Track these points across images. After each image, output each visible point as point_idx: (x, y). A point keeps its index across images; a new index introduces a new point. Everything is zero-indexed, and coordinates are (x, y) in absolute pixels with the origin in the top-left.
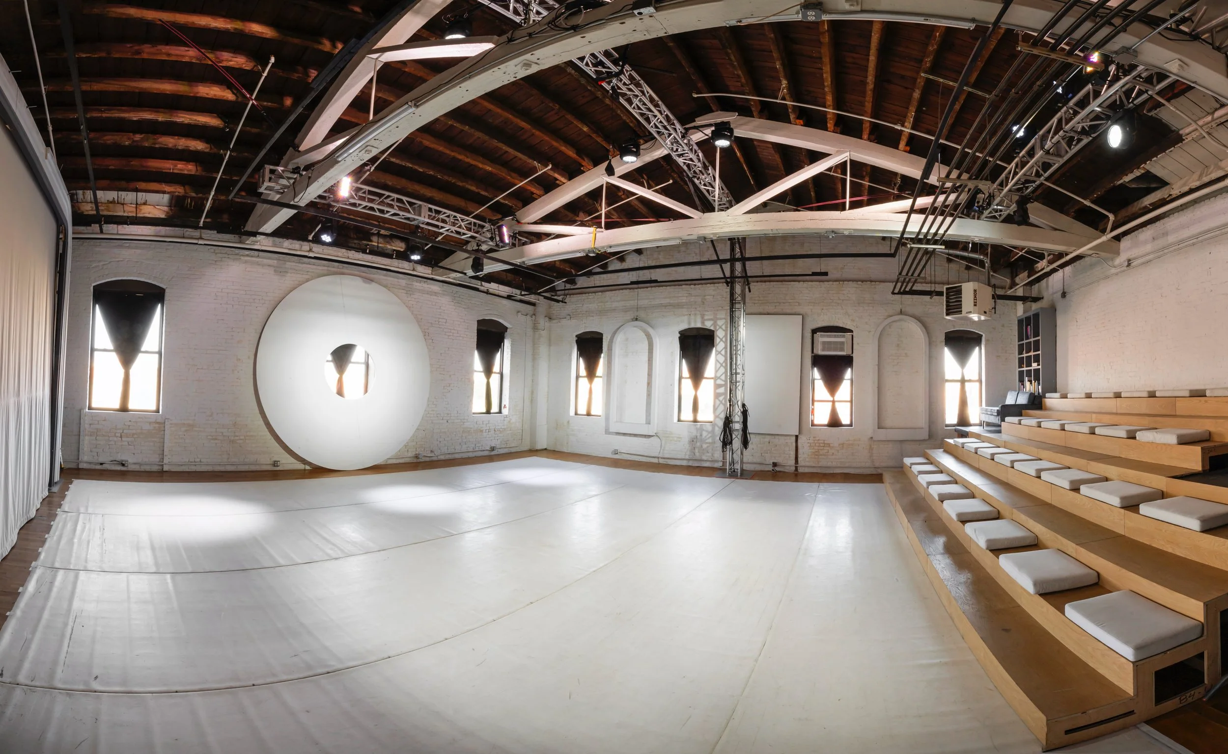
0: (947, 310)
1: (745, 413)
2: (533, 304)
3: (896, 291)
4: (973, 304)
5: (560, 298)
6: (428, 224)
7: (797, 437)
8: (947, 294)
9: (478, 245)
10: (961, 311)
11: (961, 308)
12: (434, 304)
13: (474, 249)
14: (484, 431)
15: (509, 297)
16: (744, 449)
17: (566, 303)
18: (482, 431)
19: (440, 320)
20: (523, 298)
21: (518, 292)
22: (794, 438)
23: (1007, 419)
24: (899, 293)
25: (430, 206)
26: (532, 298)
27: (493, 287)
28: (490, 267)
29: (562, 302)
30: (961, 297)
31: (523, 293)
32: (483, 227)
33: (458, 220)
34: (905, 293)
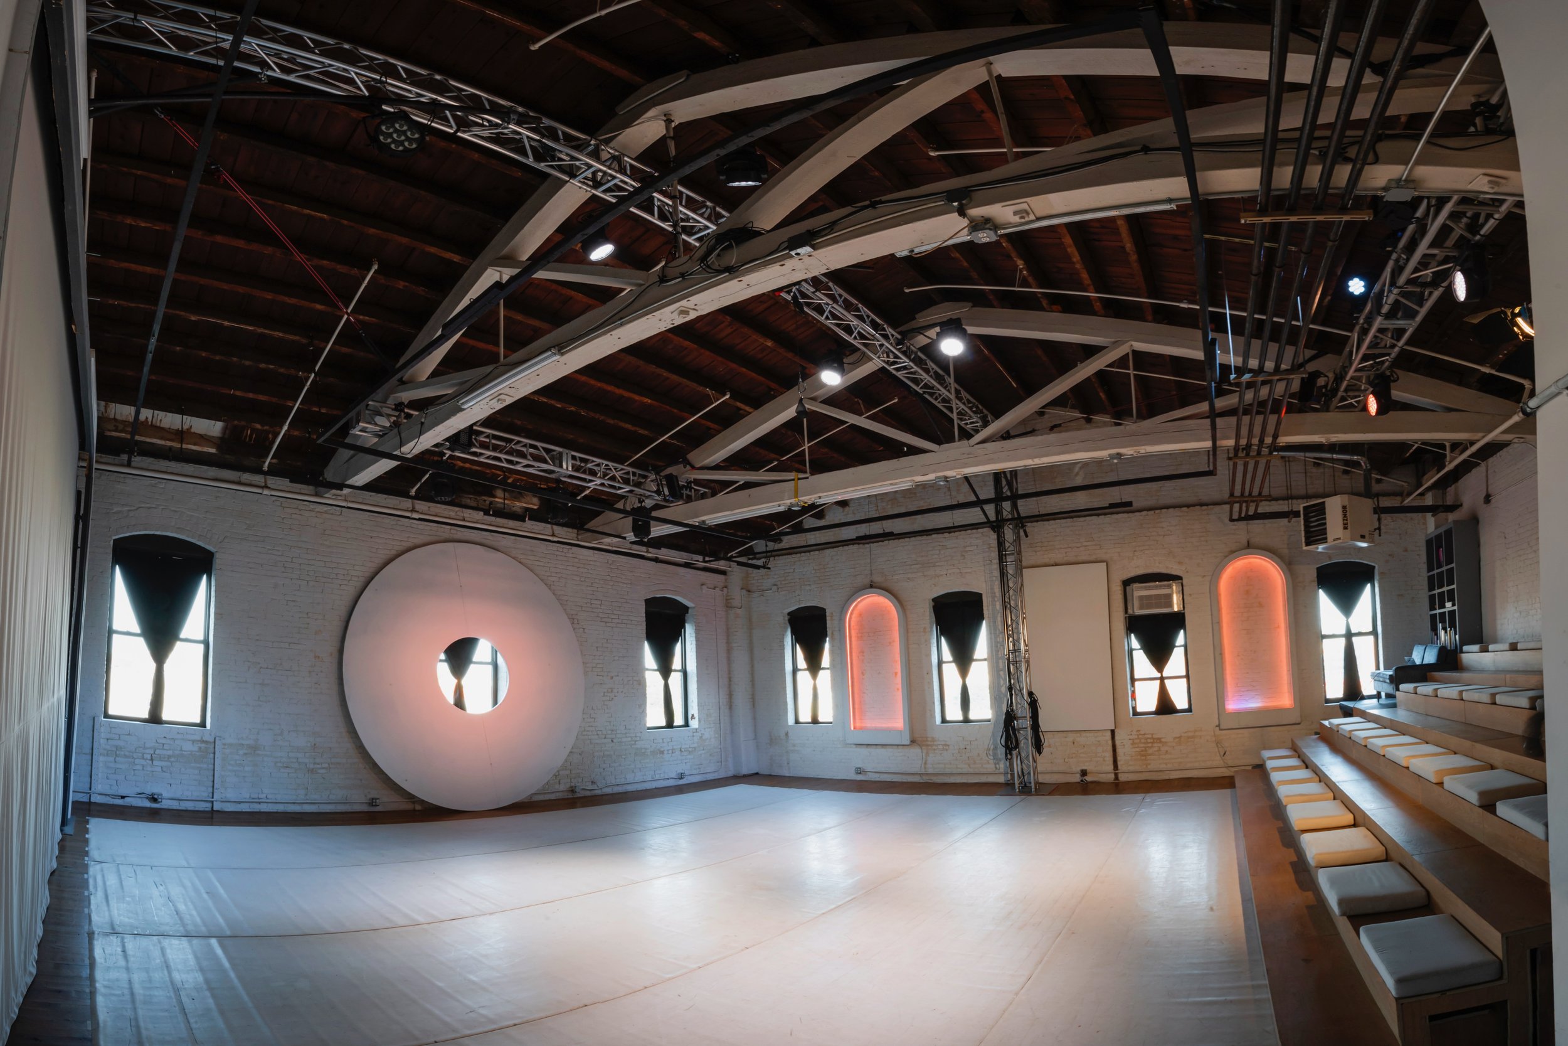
0: (1307, 538)
1: (1034, 704)
2: (723, 573)
3: (1235, 516)
4: (1341, 526)
5: (760, 563)
6: (571, 477)
7: (1113, 732)
8: (1305, 515)
9: (640, 502)
10: (1326, 538)
11: (1326, 534)
12: (583, 579)
13: (635, 507)
14: (666, 752)
15: (687, 565)
16: (1037, 754)
17: (769, 568)
18: (662, 752)
19: (593, 601)
20: (708, 565)
21: (700, 558)
22: (1109, 734)
23: (1402, 687)
24: (1240, 519)
25: (574, 453)
26: (721, 565)
27: (664, 553)
28: (658, 530)
29: (764, 567)
30: (1325, 519)
31: (707, 559)
32: (645, 477)
33: (610, 469)
34: (1248, 518)
